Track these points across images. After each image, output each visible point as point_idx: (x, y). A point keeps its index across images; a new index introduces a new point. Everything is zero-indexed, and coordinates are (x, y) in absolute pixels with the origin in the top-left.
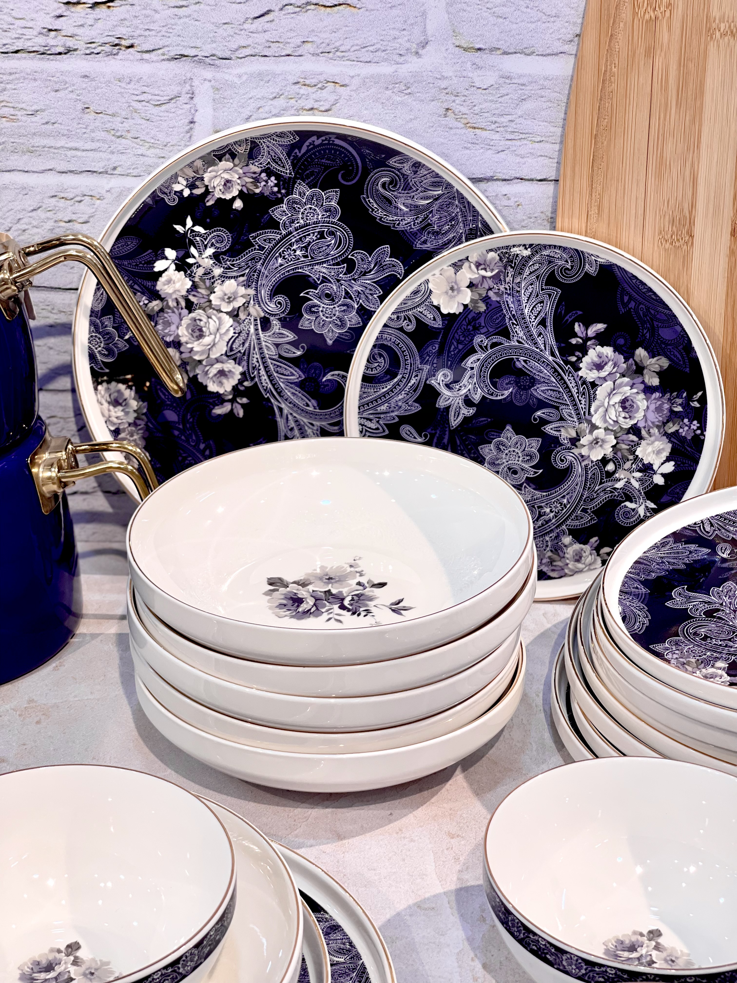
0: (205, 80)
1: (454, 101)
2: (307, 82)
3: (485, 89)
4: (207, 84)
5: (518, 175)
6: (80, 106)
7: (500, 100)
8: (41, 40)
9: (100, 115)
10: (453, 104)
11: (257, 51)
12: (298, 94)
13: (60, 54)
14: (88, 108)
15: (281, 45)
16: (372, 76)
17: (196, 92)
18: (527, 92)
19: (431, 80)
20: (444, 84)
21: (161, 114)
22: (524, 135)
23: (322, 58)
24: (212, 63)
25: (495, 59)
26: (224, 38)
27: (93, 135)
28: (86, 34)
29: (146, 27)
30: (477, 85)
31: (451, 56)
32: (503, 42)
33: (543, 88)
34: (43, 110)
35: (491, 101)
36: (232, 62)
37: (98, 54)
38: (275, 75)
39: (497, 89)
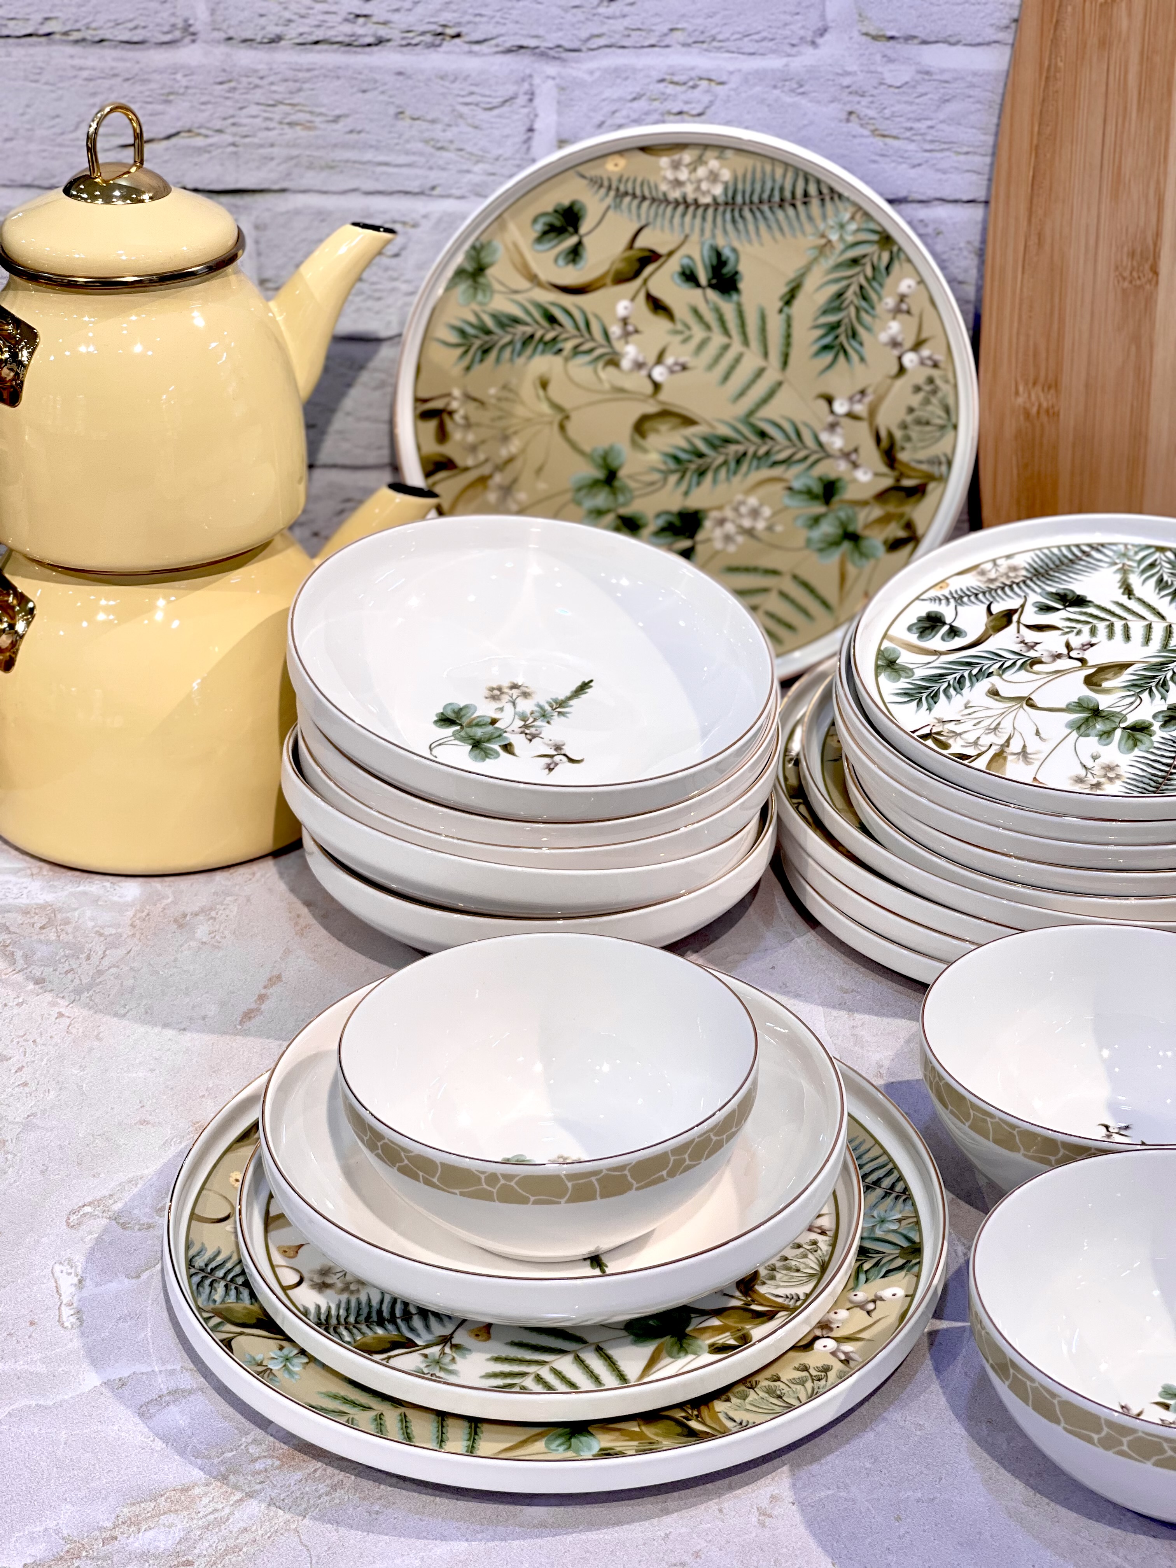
0: (548, 77)
1: (859, 103)
2: (676, 79)
3: (898, 87)
4: (551, 83)
5: (938, 195)
6: (392, 110)
7: (917, 101)
8: (347, 28)
9: (418, 122)
10: (857, 107)
11: (613, 41)
12: (663, 94)
13: (369, 45)
14: (402, 113)
15: (643, 34)
16: (757, 72)
17: (537, 92)
18: (950, 91)
19: (831, 77)
20: (846, 81)
21: (493, 120)
22: (949, 145)
23: (695, 49)
24: (557, 55)
25: (913, 49)
26: (573, 25)
27: (408, 146)
28: (401, 20)
29: (477, 12)
30: (889, 81)
31: (856, 46)
32: (921, 29)
33: (972, 86)
34: (346, 116)
35: (906, 102)
36: (581, 55)
37: (416, 45)
38: (635, 70)
39: (914, 87)
